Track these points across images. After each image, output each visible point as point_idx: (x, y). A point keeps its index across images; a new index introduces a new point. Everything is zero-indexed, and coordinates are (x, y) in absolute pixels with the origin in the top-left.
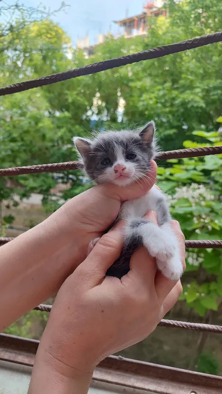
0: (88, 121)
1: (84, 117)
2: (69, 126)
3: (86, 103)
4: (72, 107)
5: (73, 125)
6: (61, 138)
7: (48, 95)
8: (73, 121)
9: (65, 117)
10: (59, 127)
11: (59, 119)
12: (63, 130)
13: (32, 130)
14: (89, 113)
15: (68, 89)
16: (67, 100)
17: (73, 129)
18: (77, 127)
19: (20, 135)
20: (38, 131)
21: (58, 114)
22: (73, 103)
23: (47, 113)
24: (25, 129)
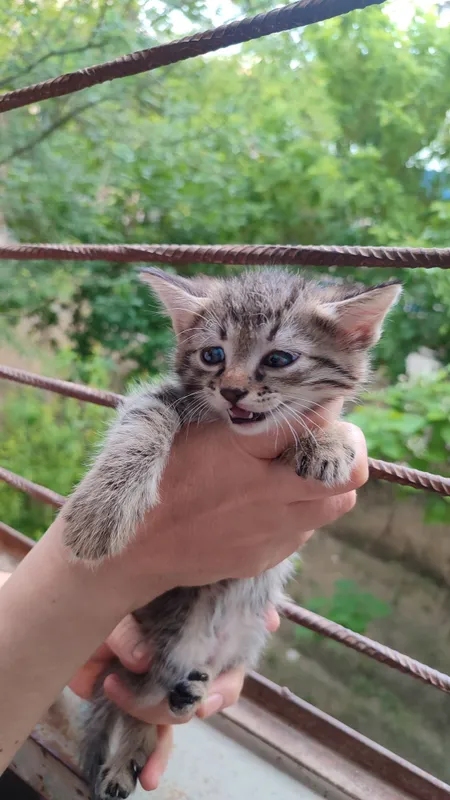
0: (419, 171)
1: (410, 163)
2: (373, 178)
3: (421, 130)
4: (387, 137)
5: (382, 177)
6: (352, 203)
7: (339, 106)
8: (383, 169)
9: (365, 159)
10: (352, 180)
11: (355, 161)
12: (359, 186)
13: (295, 181)
14: (424, 154)
15: (386, 97)
16: (378, 120)
17: (380, 187)
18: (390, 182)
19: (272, 189)
20: (306, 183)
21: (355, 150)
22: (391, 127)
23: (332, 148)
24: (283, 177)
